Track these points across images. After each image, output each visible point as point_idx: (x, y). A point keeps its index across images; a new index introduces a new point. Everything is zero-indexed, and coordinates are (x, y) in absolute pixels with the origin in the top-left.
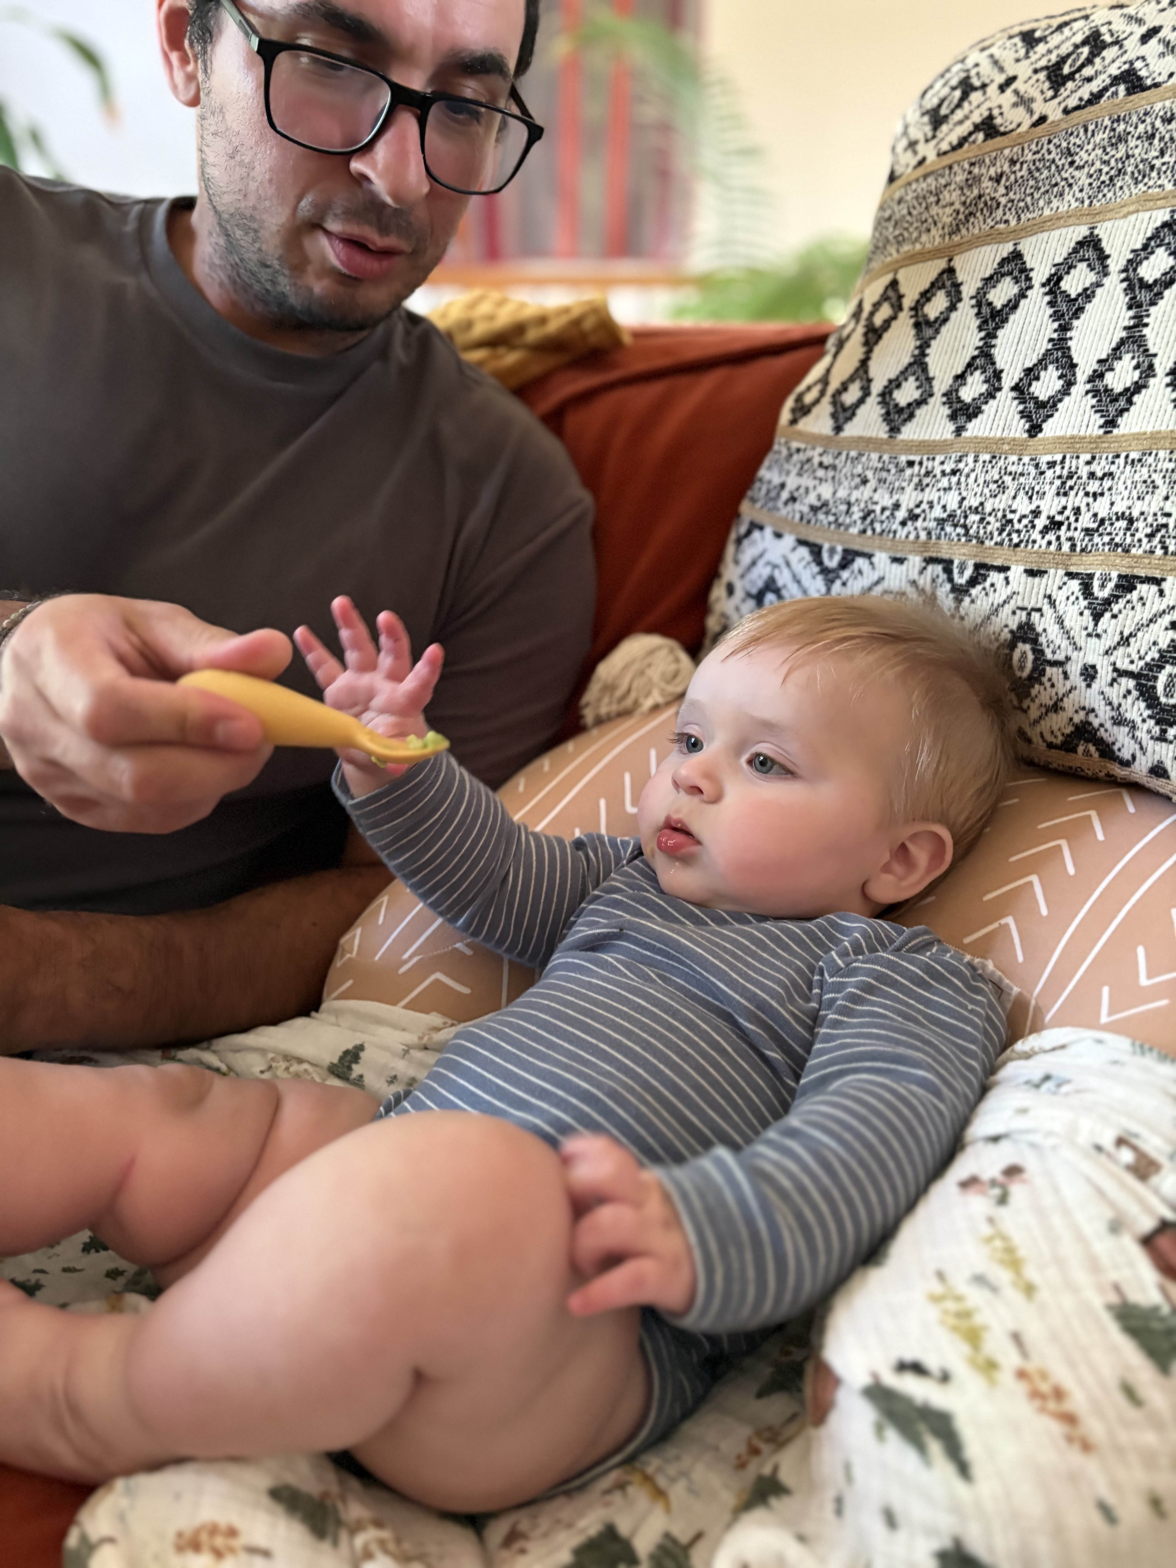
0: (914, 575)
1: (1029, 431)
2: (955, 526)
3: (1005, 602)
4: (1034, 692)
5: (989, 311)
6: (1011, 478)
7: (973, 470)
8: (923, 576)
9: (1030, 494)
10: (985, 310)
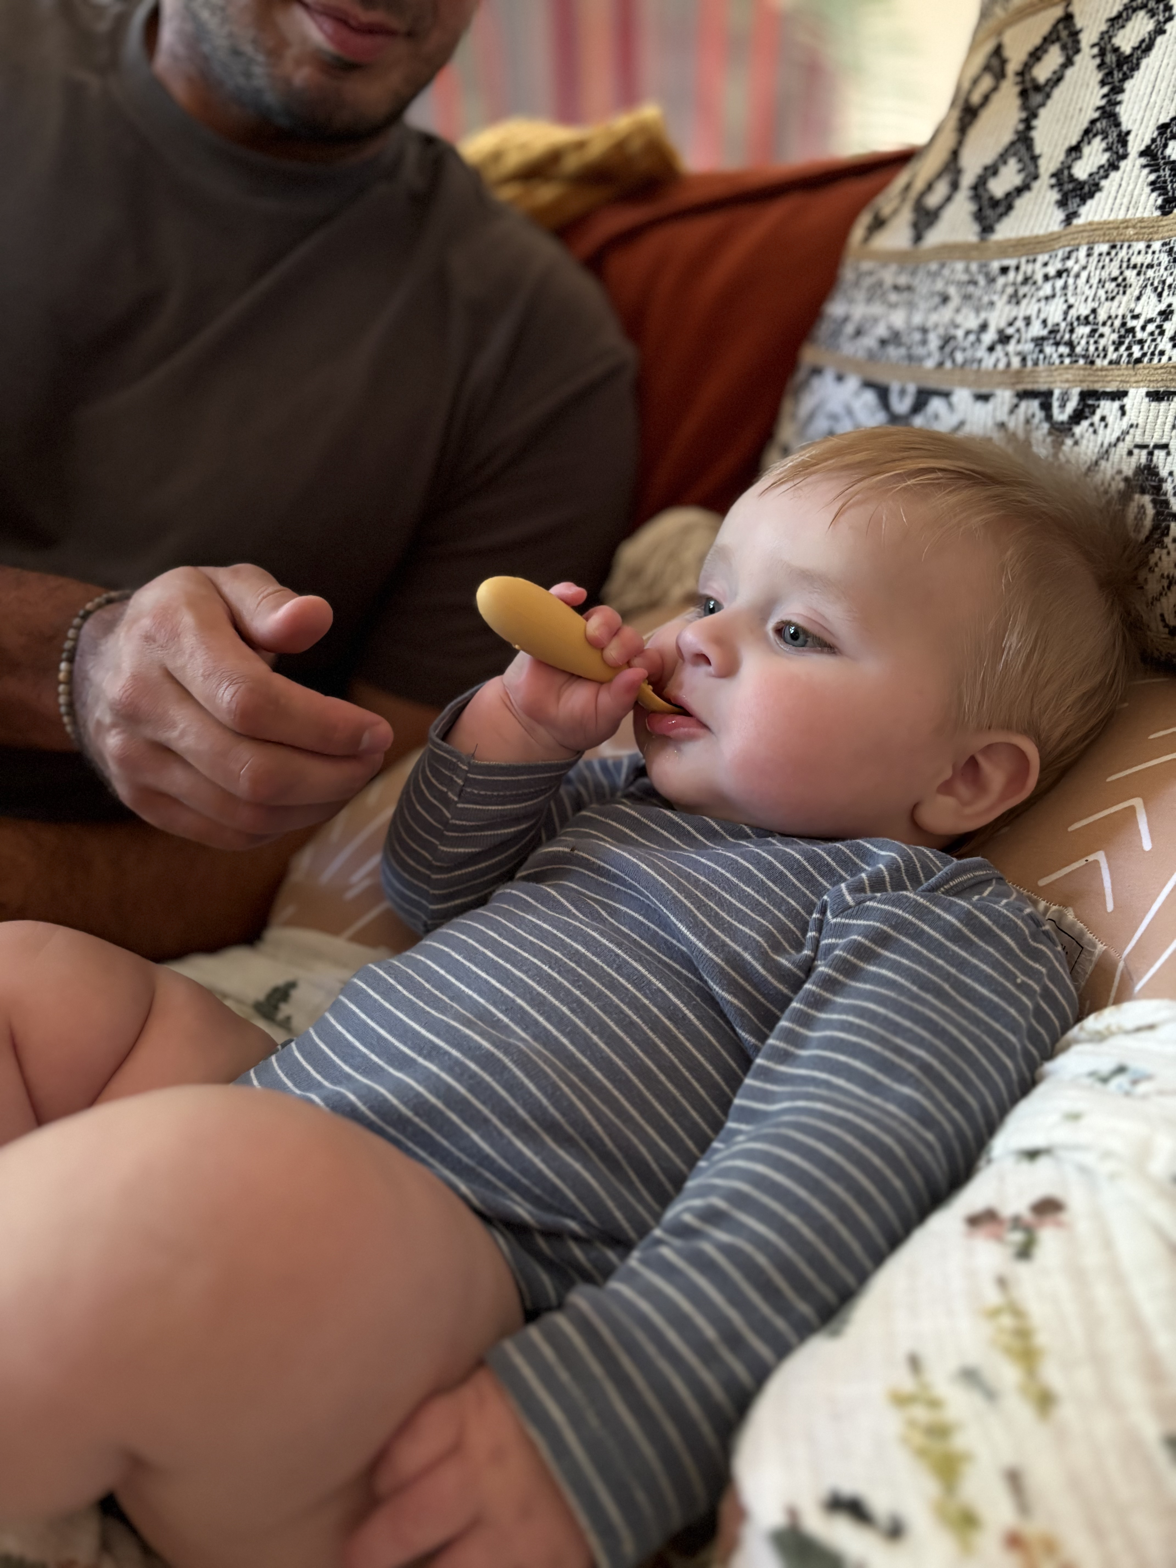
0: (1002, 415)
1: (1161, 208)
2: (1057, 344)
3: (1118, 439)
4: (1153, 559)
5: (1114, 59)
6: (1135, 272)
7: (1084, 268)
8: (1013, 417)
9: (1159, 289)
10: (1110, 59)
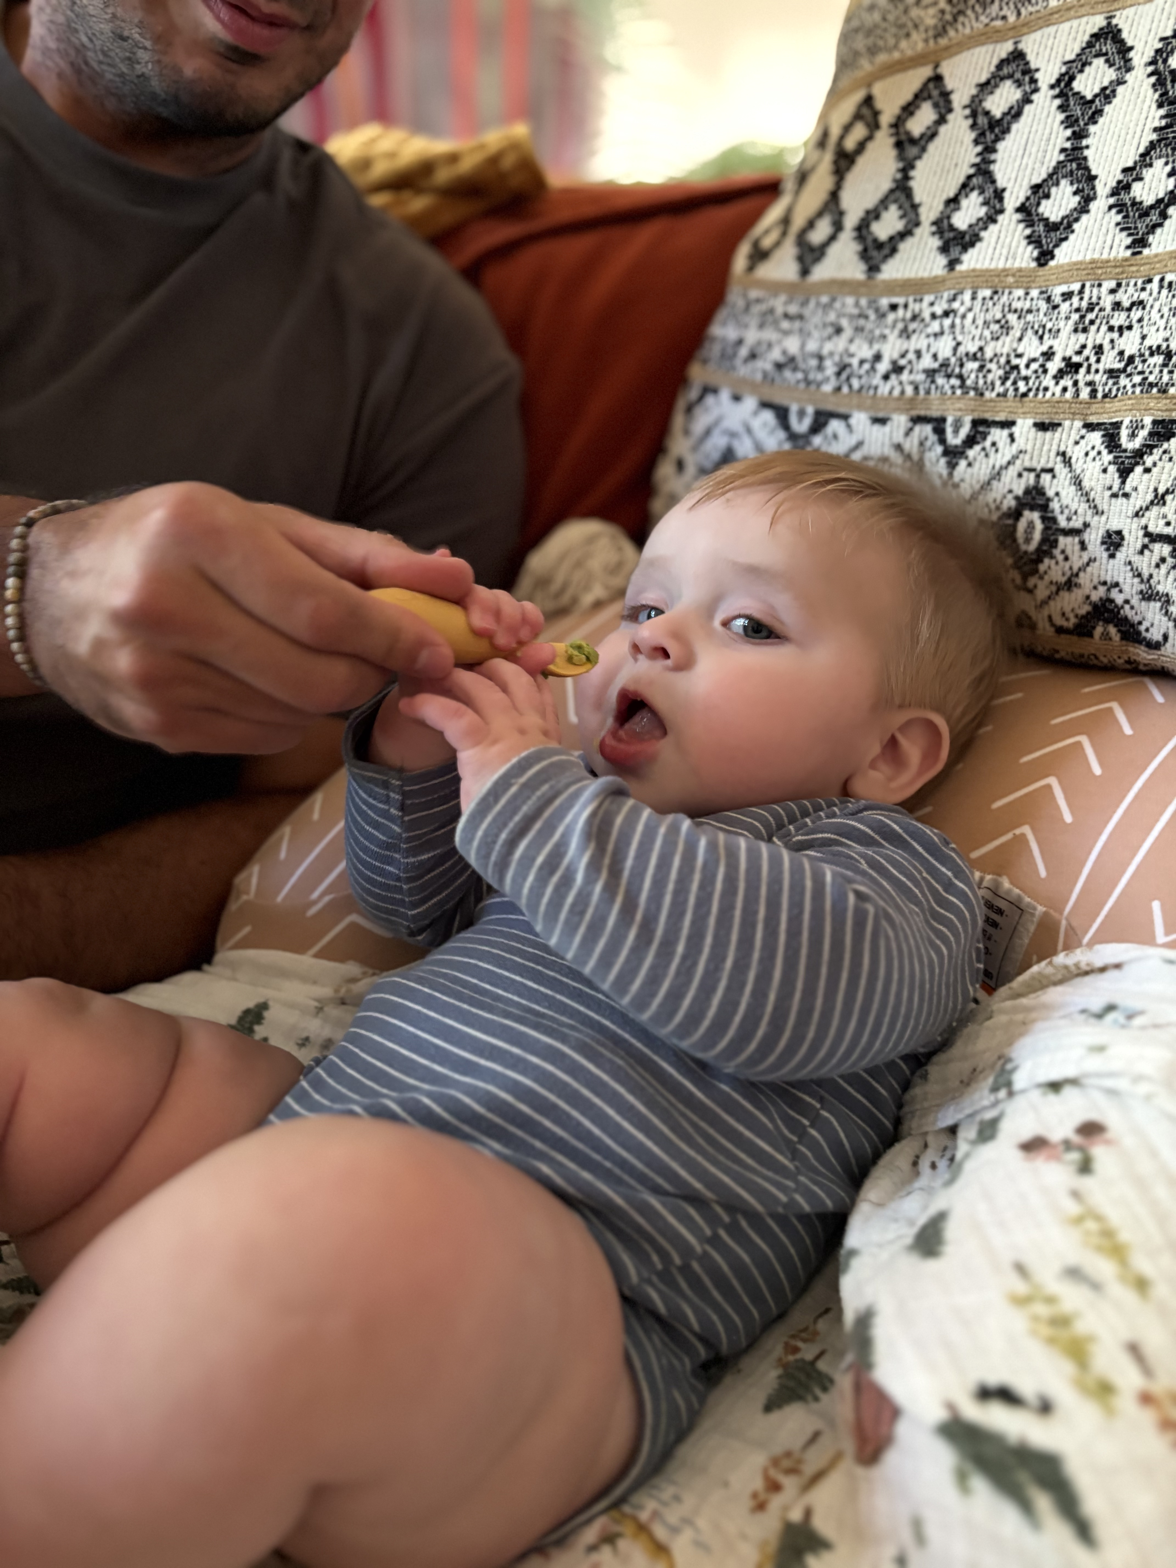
0: (899, 437)
1: (1038, 259)
2: (949, 376)
3: (1009, 463)
4: (1042, 567)
5: (986, 121)
6: (1016, 316)
7: (970, 310)
8: (909, 439)
9: (1040, 332)
10: (982, 121)
